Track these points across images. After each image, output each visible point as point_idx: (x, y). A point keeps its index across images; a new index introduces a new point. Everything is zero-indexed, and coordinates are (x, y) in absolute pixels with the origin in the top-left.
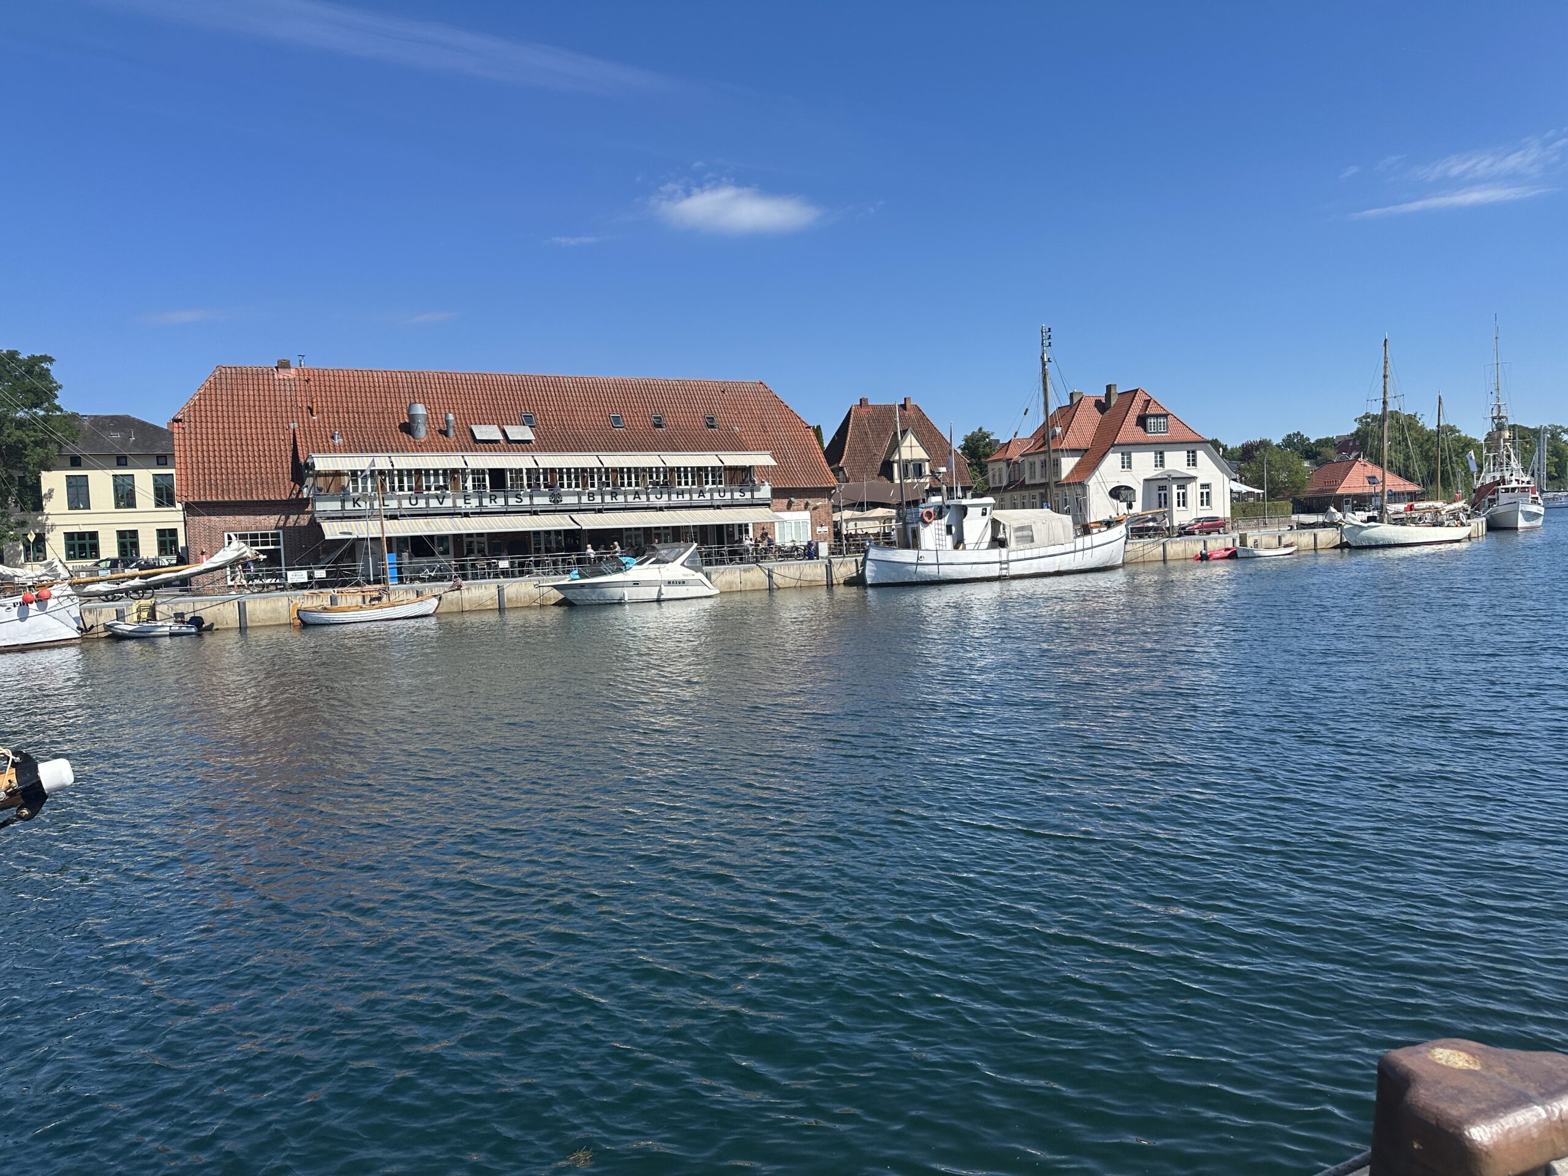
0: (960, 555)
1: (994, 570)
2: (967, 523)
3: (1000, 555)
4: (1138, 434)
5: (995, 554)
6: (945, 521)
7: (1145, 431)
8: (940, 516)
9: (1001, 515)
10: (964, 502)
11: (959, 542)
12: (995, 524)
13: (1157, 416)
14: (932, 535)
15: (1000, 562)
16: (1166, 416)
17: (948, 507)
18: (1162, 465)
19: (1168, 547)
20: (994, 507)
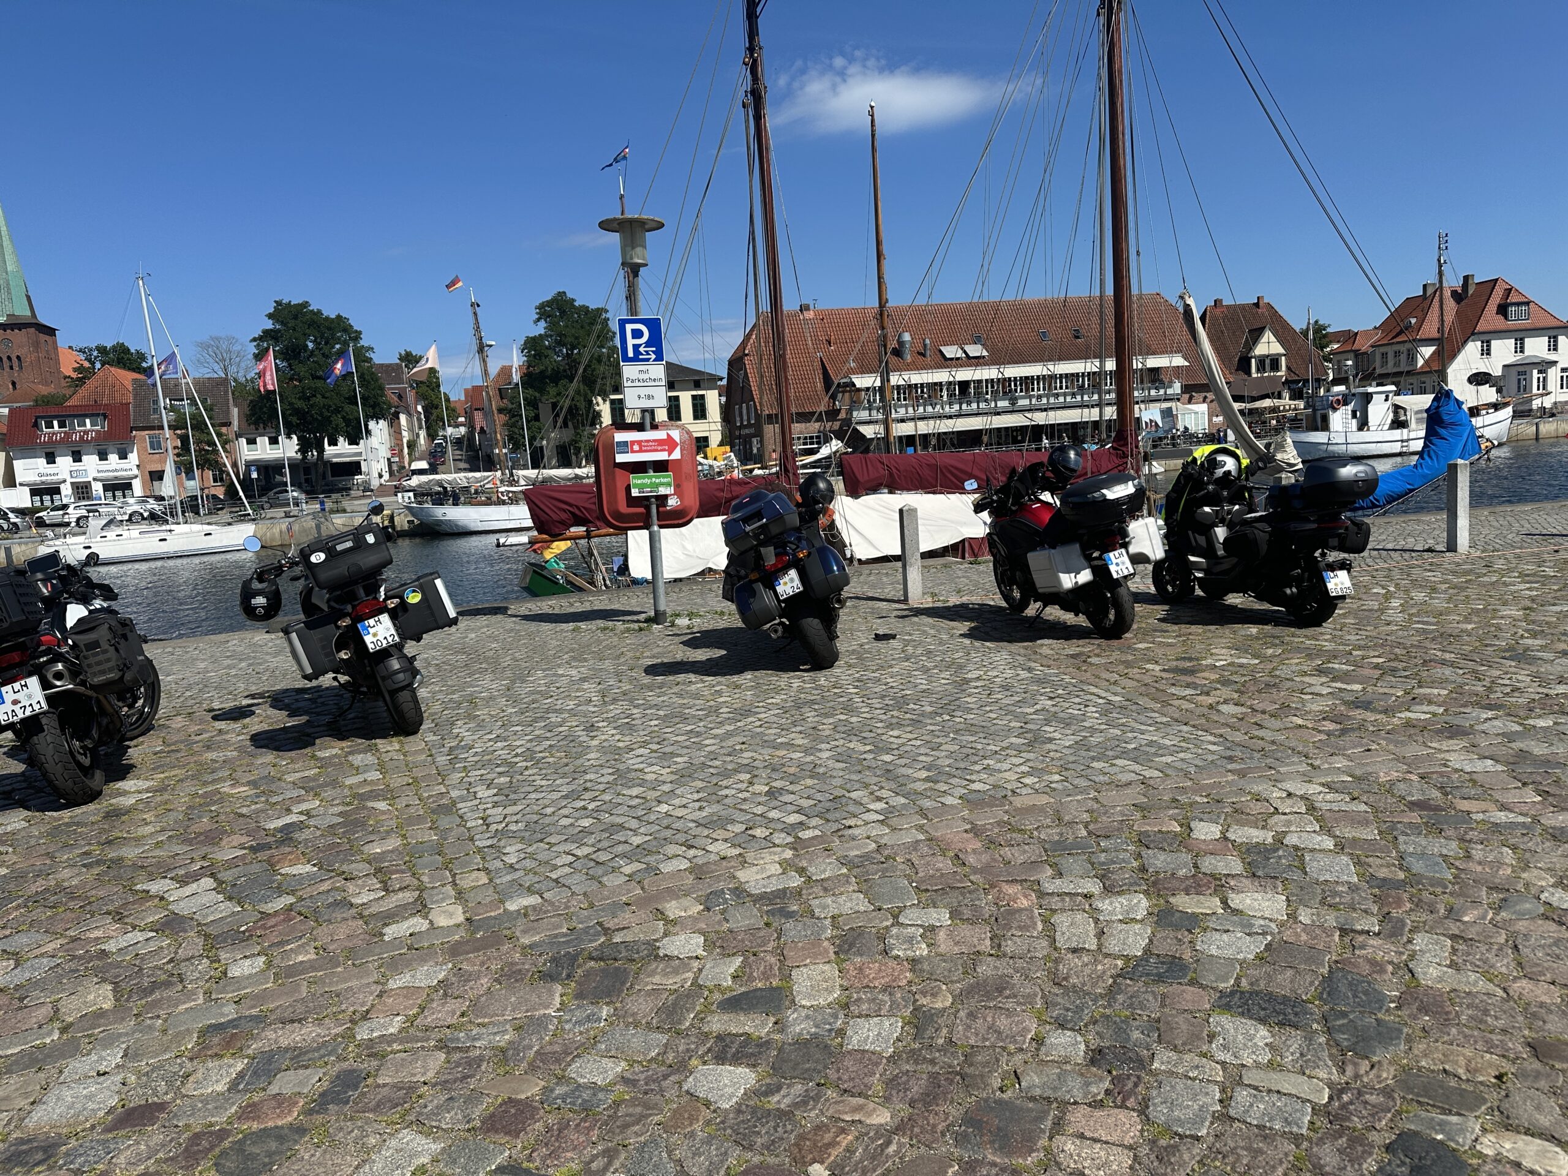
0: (1364, 436)
1: (1396, 448)
2: (1371, 408)
3: (1402, 434)
4: (1499, 322)
5: (1397, 434)
6: (1350, 408)
7: (1506, 318)
8: (1346, 404)
9: (1401, 400)
10: (1370, 390)
11: (1363, 425)
12: (1397, 408)
13: (1518, 304)
14: (1340, 420)
15: (1402, 441)
16: (1527, 303)
17: (1354, 395)
18: (1522, 351)
19: (1541, 427)
20: (1397, 393)
